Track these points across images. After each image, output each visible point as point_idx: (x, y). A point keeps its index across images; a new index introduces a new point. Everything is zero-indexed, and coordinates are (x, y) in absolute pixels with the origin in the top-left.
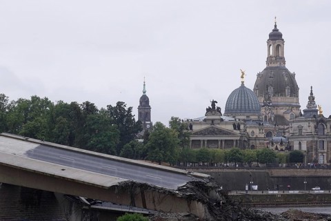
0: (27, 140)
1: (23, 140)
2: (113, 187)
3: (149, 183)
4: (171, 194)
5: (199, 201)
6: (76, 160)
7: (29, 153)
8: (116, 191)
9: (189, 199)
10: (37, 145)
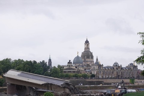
0: (18, 71)
2: (43, 84)
3: (53, 83)
4: (59, 86)
5: (67, 88)
7: (18, 75)
8: (43, 85)
9: (64, 87)
10: (21, 73)
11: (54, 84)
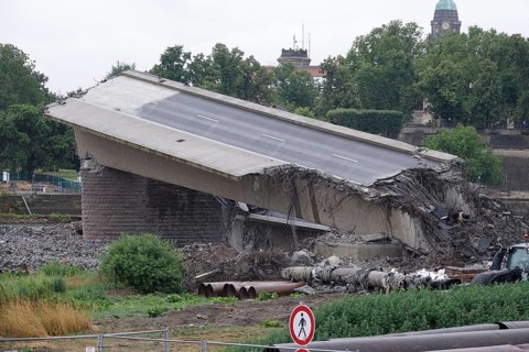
0: (160, 84)
1: (155, 83)
4: (356, 194)
5: (404, 209)
6: (221, 122)
8: (256, 185)
9: (388, 204)
11: (330, 180)
